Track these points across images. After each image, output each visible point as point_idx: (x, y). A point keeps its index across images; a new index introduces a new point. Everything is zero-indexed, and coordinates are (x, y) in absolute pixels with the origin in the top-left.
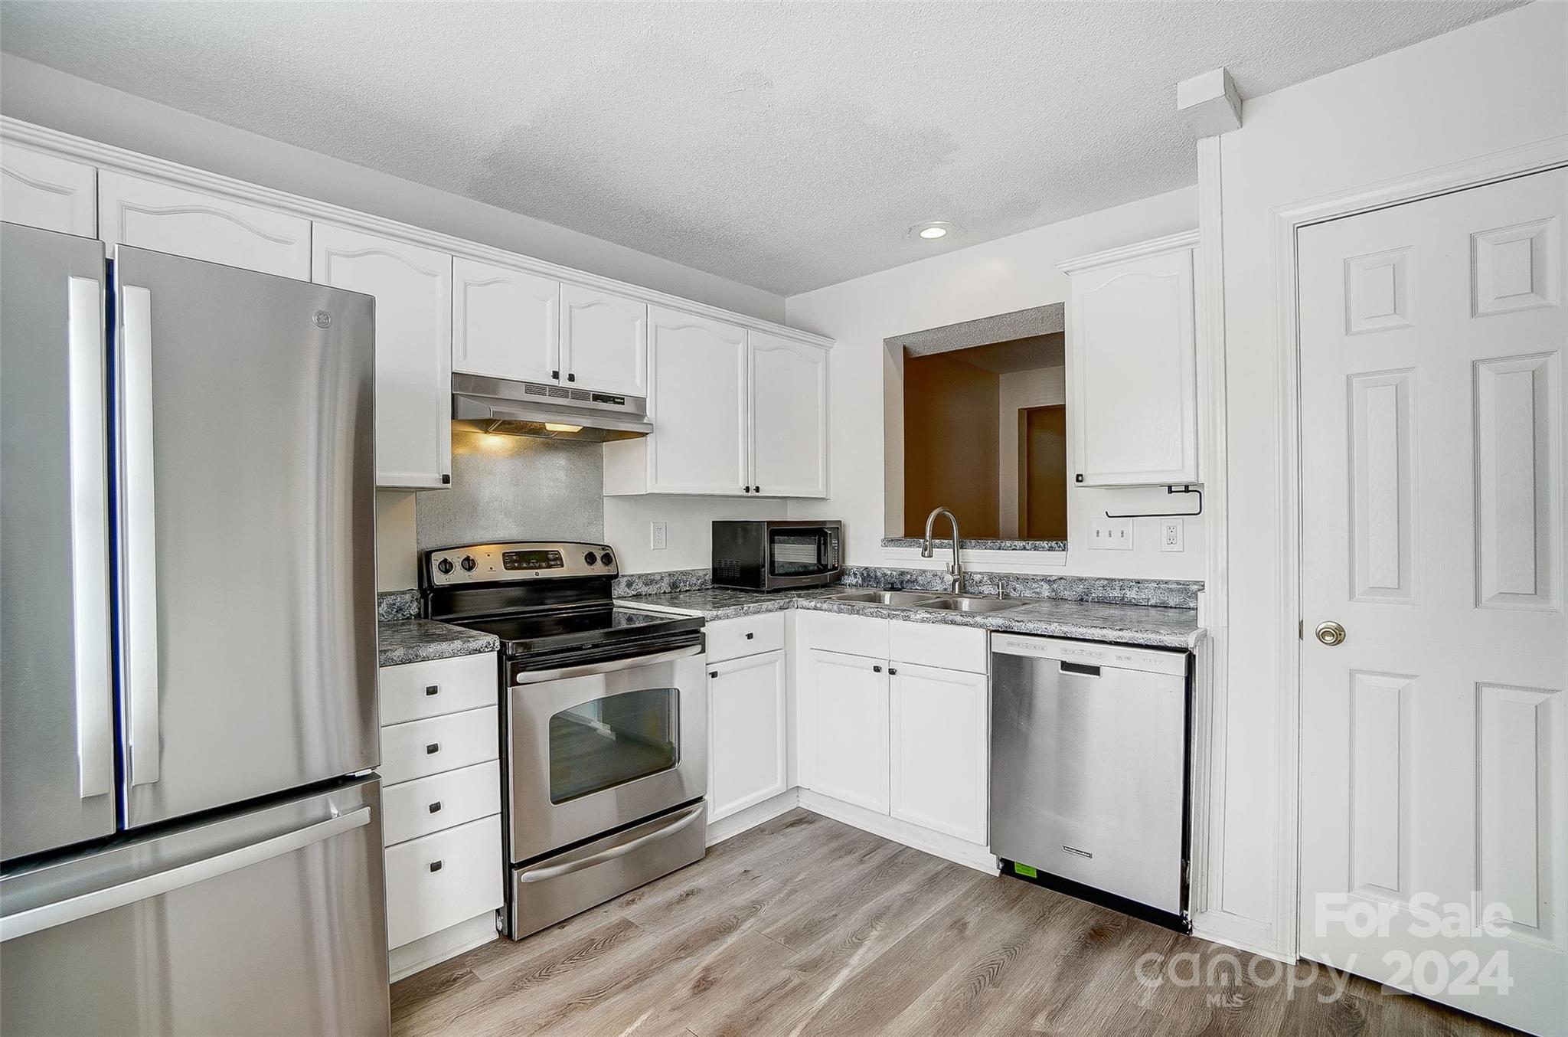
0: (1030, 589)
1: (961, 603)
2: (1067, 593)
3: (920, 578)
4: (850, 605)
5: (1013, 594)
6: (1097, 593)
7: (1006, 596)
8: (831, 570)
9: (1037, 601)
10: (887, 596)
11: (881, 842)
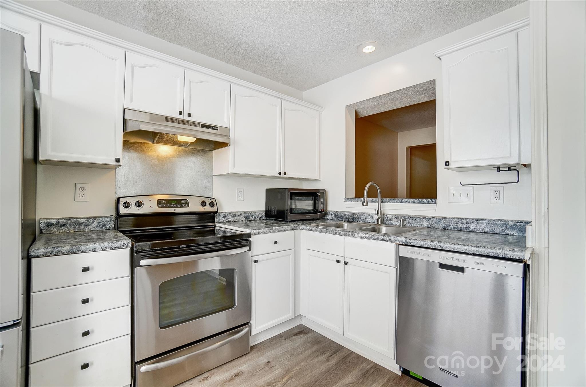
0: (417, 222)
1: (382, 229)
2: (437, 225)
3: (362, 216)
4: (326, 229)
5: (408, 225)
6: (453, 225)
7: (404, 226)
8: (320, 212)
9: (421, 229)
10: (346, 225)
11: (340, 348)
